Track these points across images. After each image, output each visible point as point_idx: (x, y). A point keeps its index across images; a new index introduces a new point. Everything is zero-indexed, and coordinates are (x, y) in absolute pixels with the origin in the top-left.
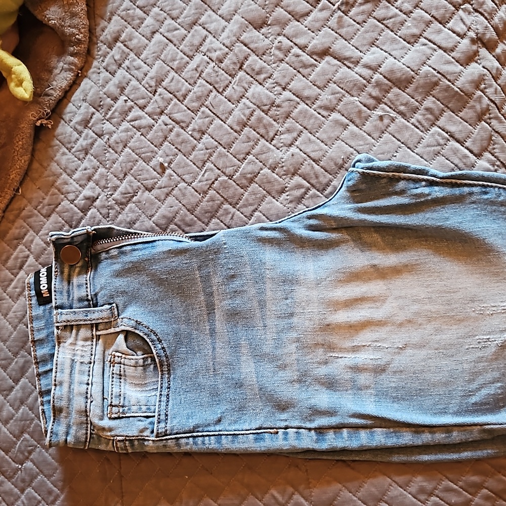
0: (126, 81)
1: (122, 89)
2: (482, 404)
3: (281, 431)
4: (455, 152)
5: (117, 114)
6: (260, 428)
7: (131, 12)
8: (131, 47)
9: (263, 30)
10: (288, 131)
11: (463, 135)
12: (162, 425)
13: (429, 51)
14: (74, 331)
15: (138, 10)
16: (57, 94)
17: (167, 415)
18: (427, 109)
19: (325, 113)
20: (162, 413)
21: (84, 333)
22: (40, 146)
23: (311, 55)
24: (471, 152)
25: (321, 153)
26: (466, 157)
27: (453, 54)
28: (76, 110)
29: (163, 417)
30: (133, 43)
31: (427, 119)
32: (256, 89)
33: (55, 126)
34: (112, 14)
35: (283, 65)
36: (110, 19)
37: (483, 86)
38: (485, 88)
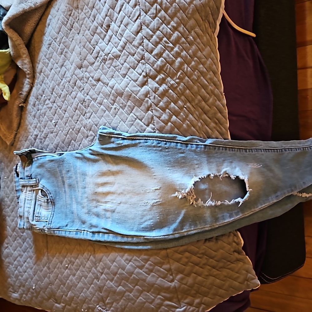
0: (44, 89)
1: (43, 92)
2: (145, 228)
3: (83, 231)
4: (138, 124)
5: (42, 102)
6: (77, 230)
7: (44, 61)
8: (46, 75)
9: (81, 69)
10: (89, 112)
11: (142, 117)
12: (49, 225)
13: (129, 81)
14: (26, 188)
15: (47, 60)
16: (24, 94)
17: (51, 222)
18: (129, 106)
19: (99, 106)
20: (50, 221)
21: (29, 189)
22: (23, 113)
23: (95, 80)
24: (144, 124)
25: (97, 122)
26: (142, 126)
27: (137, 83)
28: (32, 99)
29: (50, 222)
30: (46, 73)
31: (129, 110)
32: (79, 94)
33: (26, 106)
34: (40, 61)
35: (87, 84)
36: (39, 63)
37: (149, 96)
38: (150, 97)
